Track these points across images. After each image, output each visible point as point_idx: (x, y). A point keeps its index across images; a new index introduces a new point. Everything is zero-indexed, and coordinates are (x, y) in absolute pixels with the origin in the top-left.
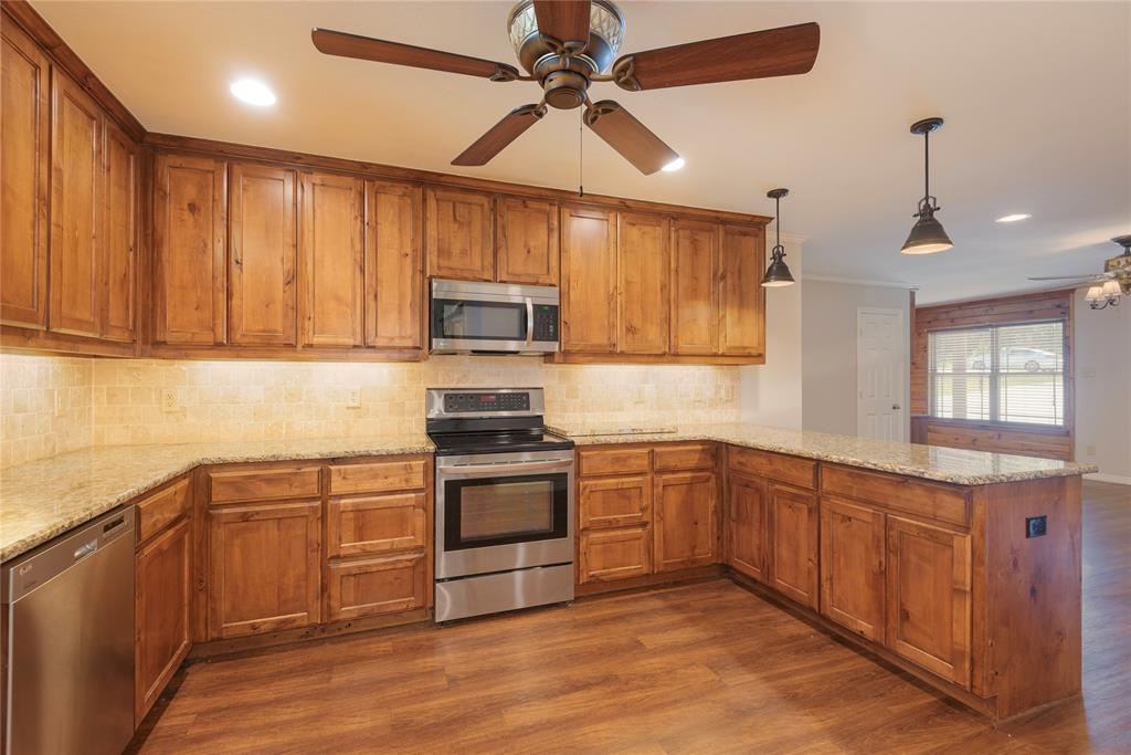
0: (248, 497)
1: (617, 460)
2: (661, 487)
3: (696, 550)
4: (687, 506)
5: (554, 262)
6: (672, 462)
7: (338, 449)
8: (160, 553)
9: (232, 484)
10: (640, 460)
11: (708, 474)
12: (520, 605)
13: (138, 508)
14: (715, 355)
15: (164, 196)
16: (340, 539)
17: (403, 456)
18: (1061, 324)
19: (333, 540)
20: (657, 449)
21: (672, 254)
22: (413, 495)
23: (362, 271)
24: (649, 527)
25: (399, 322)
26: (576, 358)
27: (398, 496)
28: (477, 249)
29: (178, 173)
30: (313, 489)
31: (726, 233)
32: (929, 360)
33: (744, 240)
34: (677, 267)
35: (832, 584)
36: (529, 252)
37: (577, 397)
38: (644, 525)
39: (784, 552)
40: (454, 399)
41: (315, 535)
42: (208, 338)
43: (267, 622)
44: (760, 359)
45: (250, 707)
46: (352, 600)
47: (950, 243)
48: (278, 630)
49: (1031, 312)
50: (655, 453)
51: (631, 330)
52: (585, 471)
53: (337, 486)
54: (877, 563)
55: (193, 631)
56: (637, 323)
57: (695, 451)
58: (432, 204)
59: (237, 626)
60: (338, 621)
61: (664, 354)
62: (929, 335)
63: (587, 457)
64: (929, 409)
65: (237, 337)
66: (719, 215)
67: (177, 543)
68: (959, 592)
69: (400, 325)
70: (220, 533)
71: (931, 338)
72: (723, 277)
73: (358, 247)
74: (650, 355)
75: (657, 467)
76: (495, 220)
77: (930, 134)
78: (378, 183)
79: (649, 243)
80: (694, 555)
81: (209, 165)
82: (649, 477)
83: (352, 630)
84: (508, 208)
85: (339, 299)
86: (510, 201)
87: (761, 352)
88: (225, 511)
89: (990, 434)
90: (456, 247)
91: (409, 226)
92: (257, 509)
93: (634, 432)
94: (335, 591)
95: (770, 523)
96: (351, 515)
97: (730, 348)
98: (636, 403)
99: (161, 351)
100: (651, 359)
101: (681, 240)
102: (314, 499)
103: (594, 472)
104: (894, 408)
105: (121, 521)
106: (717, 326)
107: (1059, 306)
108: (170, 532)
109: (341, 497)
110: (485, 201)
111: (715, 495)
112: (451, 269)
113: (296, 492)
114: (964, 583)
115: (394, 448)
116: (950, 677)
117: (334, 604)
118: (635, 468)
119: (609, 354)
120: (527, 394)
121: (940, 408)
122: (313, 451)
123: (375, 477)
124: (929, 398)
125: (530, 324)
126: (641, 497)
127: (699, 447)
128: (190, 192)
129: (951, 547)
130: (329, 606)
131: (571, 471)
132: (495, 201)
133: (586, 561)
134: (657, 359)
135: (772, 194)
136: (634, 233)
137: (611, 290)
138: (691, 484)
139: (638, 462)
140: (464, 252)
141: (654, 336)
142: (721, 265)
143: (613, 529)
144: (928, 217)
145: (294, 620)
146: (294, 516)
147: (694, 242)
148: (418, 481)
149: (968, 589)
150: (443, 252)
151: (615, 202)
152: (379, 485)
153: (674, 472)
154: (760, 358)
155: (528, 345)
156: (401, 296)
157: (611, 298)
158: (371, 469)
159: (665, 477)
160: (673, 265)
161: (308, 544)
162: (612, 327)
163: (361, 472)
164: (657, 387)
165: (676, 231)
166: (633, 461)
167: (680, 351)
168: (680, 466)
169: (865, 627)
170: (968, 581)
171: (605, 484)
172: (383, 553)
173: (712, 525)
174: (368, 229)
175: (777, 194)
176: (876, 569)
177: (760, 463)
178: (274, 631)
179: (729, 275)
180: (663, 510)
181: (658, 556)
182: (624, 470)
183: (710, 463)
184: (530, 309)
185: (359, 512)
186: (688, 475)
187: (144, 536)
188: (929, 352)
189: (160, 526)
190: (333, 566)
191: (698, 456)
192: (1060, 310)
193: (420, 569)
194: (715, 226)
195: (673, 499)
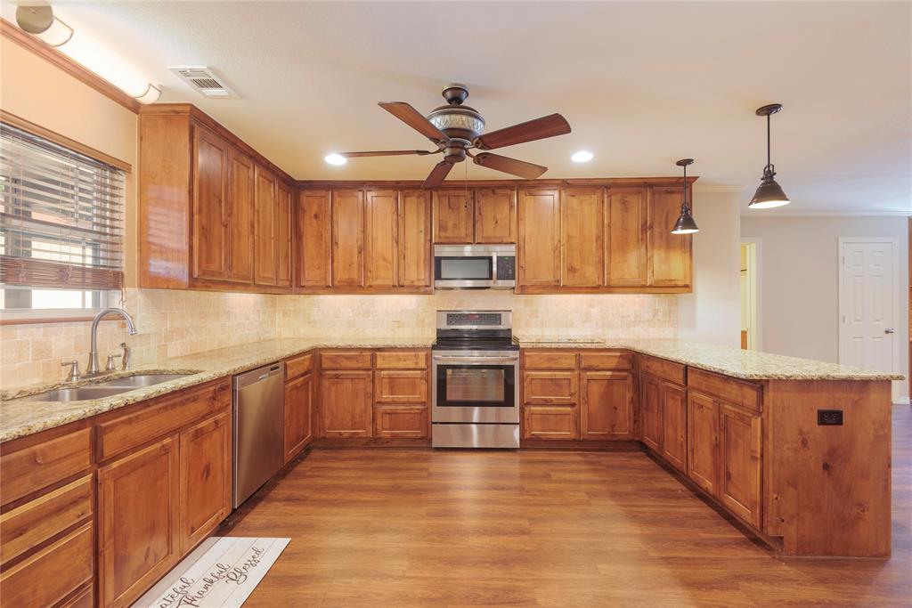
0: (338, 366)
1: (550, 359)
2: (585, 381)
3: (615, 429)
4: (607, 396)
5: (514, 227)
6: (595, 363)
7: (381, 344)
8: (295, 387)
9: (332, 359)
10: (570, 361)
11: (626, 374)
12: (475, 444)
13: (285, 364)
14: (644, 286)
15: (304, 211)
16: (381, 392)
17: (414, 349)
19: (378, 392)
20: (582, 354)
21: (605, 213)
22: (419, 372)
23: (397, 243)
24: (577, 407)
25: (417, 272)
26: (530, 290)
27: (411, 372)
28: (463, 223)
29: (310, 199)
30: (368, 365)
31: (653, 193)
33: (670, 197)
34: (610, 223)
35: (693, 455)
36: (497, 222)
37: (537, 317)
38: (573, 405)
39: (670, 432)
40: (453, 317)
41: (369, 389)
42: (323, 283)
43: (347, 432)
44: (687, 289)
45: (334, 469)
46: (388, 426)
47: (787, 200)
48: (352, 437)
50: (582, 357)
51: (571, 270)
52: (527, 365)
53: (380, 364)
54: (714, 438)
55: (313, 432)
56: (576, 265)
57: (615, 356)
58: (435, 200)
59: (332, 432)
60: (381, 438)
61: (599, 287)
63: (529, 356)
65: (336, 283)
66: (646, 180)
67: (306, 384)
68: (754, 458)
69: (418, 273)
70: (326, 383)
72: (651, 227)
73: (395, 230)
74: (587, 288)
75: (582, 366)
76: (474, 205)
77: (771, 116)
78: (405, 191)
79: (588, 208)
80: (613, 431)
81: (323, 193)
82: (576, 373)
83: (389, 445)
84: (483, 196)
85: (385, 259)
86: (484, 191)
87: (687, 283)
88: (328, 372)
90: (450, 224)
91: (422, 214)
92: (342, 372)
93: (570, 341)
94: (379, 421)
95: (662, 409)
96: (387, 380)
97: (656, 281)
98: (584, 322)
99: (304, 291)
100: (589, 290)
101: (613, 202)
102: (368, 370)
103: (534, 366)
104: (887, 332)
105: (278, 368)
106: (646, 264)
108: (302, 379)
109: (382, 369)
110: (467, 193)
111: (631, 390)
112: (448, 238)
113: (360, 365)
114: (756, 452)
115: (409, 344)
116: (749, 520)
117: (379, 428)
118: (565, 366)
119: (556, 288)
120: (500, 315)
122: (368, 344)
123: (399, 359)
125: (495, 269)
126: (570, 386)
127: (619, 354)
128: (315, 209)
129: (750, 426)
130: (376, 429)
131: (516, 364)
132: (474, 192)
133: (529, 424)
134: (594, 290)
135: (679, 163)
136: (575, 202)
137: (556, 242)
138: (611, 380)
139: (567, 361)
140: (455, 226)
141: (591, 274)
142: (648, 219)
143: (548, 406)
144: (769, 180)
145: (359, 433)
146: (359, 378)
147: (624, 203)
148: (422, 364)
149: (759, 456)
150: (442, 228)
151: (560, 182)
152: (401, 365)
153: (597, 370)
154: (687, 287)
155: (494, 283)
156: (418, 256)
157: (556, 248)
158: (397, 355)
159: (588, 373)
160: (606, 222)
161: (366, 394)
162: (558, 268)
163: (391, 356)
164: (601, 310)
165: (609, 196)
166: (563, 361)
167: (612, 284)
168: (601, 366)
169: (708, 484)
170: (759, 451)
171: (542, 375)
172: (404, 403)
173: (629, 411)
174: (399, 218)
175: (684, 163)
176: (714, 443)
177: (655, 366)
178: (350, 438)
179: (656, 225)
180: (587, 396)
181: (584, 428)
182: (557, 366)
183: (627, 366)
184: (495, 260)
185: (391, 378)
186: (610, 373)
187: (289, 377)
189: (296, 374)
190: (378, 407)
191: (616, 360)
193: (424, 414)
194: (643, 189)
195: (596, 391)
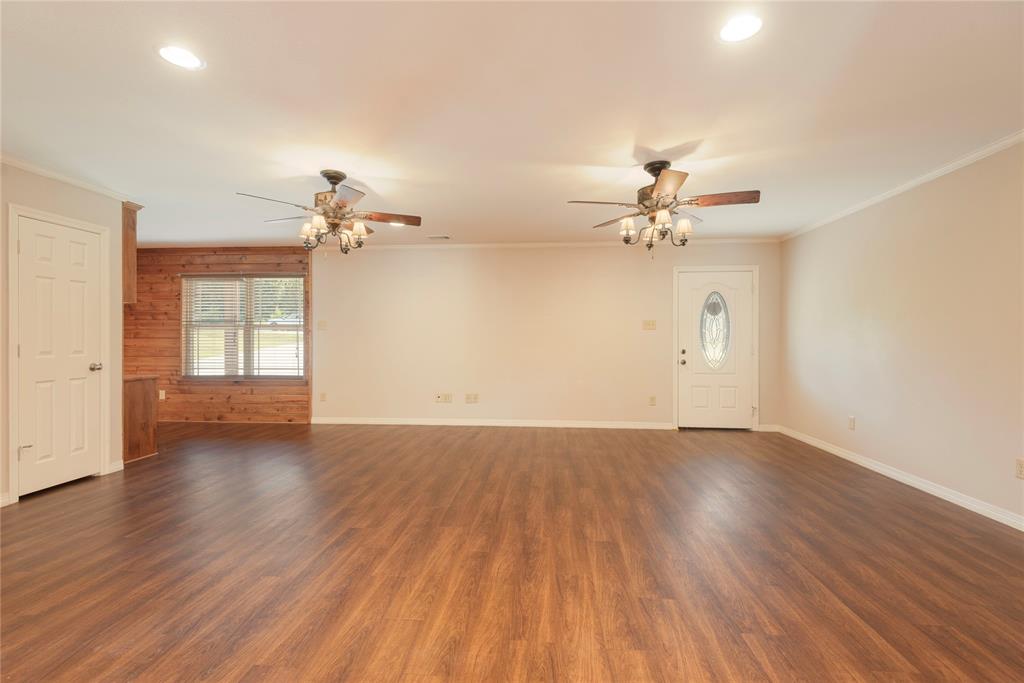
18: (302, 279)
32: (184, 310)
49: (279, 264)
62: (184, 281)
64: (183, 366)
71: (185, 283)
89: (244, 389)
104: (92, 369)
107: (301, 262)
121: (195, 365)
124: (183, 355)
188: (184, 300)
192: (301, 266)
